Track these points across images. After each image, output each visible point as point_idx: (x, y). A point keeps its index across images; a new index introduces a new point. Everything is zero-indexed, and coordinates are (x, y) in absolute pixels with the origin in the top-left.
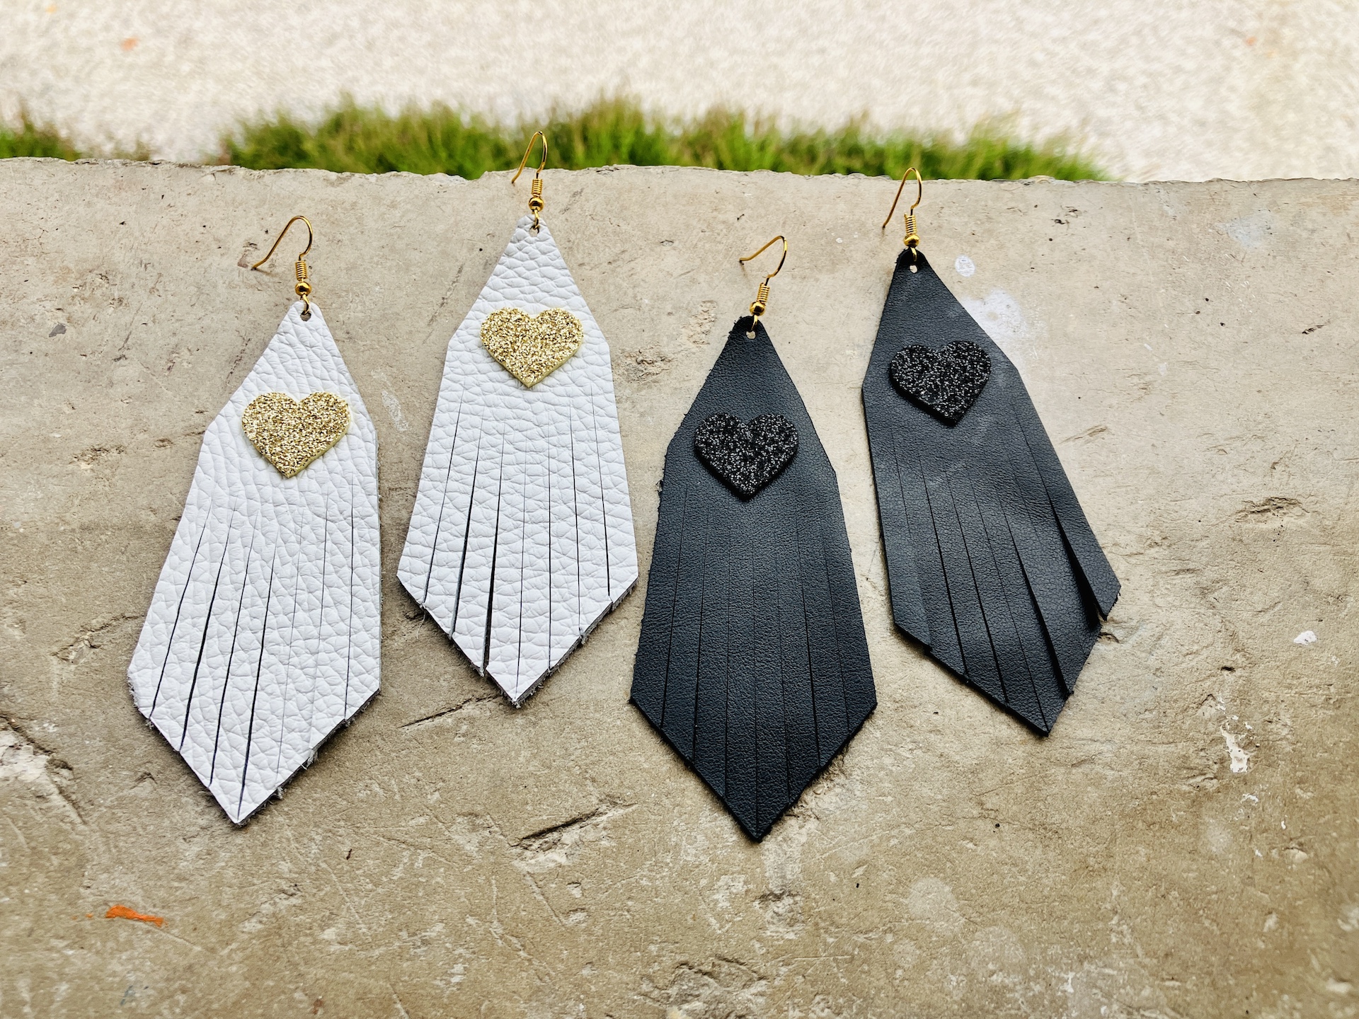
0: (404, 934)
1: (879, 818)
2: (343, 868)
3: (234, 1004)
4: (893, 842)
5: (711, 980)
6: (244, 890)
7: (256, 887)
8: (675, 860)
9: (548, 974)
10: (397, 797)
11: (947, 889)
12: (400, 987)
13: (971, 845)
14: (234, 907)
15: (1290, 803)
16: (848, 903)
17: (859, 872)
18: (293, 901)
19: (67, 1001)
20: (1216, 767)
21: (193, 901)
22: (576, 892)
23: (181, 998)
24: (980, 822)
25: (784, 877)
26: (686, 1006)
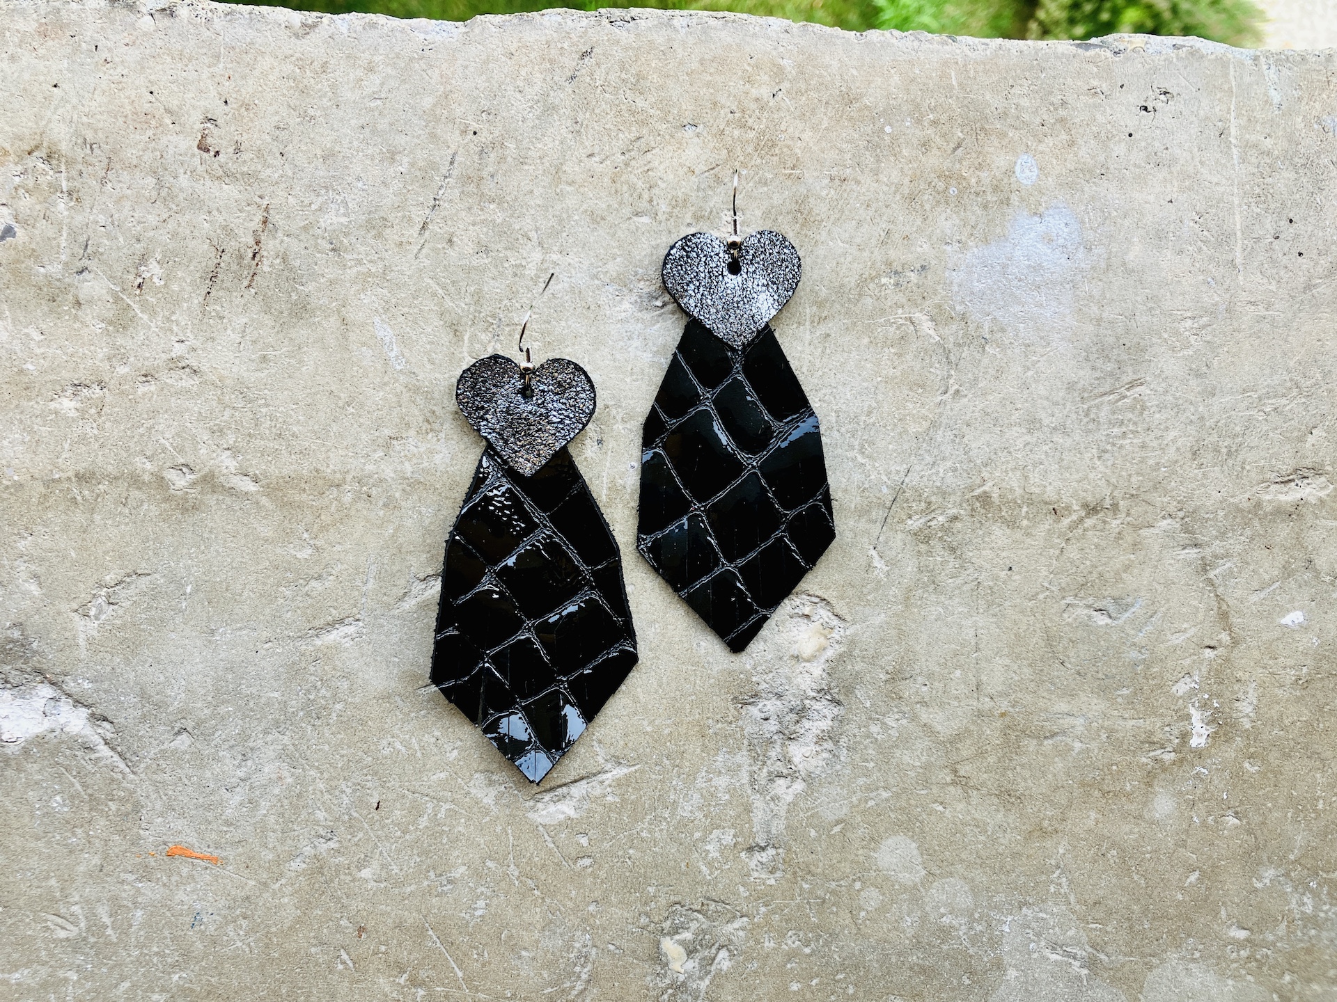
0: (432, 874)
1: (861, 781)
2: (373, 817)
3: (290, 928)
4: (871, 803)
5: (700, 916)
6: (286, 835)
7: (296, 833)
8: (673, 815)
9: (559, 910)
10: (419, 754)
11: (914, 845)
12: (431, 918)
13: (940, 808)
14: (279, 848)
15: (1238, 775)
16: (825, 855)
17: (837, 829)
18: (332, 844)
19: (142, 926)
20: (1177, 741)
21: (244, 843)
22: (584, 841)
23: (244, 923)
24: (951, 788)
25: (769, 832)
26: (677, 937)
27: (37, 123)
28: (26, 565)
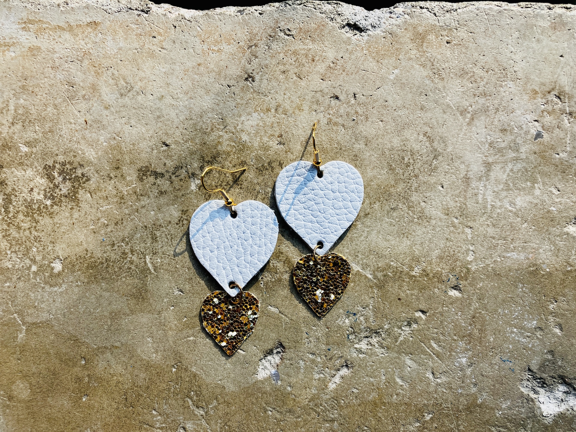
27: (553, 76)
28: (554, 318)
